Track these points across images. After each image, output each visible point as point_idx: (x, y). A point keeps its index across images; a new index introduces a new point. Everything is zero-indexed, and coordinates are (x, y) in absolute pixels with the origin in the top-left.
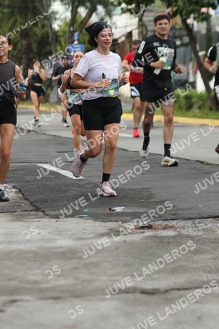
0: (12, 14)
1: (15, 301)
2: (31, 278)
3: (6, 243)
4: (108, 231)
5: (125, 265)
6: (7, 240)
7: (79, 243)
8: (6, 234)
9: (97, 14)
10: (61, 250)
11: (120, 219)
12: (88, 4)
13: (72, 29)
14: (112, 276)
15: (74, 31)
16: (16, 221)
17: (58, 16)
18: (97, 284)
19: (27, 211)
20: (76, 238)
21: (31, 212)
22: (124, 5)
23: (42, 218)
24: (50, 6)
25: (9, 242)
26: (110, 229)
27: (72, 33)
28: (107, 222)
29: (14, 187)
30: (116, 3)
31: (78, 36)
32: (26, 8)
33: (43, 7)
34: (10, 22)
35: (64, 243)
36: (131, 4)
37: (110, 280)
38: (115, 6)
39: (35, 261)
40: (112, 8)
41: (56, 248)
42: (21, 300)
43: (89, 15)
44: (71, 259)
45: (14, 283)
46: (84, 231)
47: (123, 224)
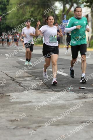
0: (38, 8)
1: (40, 126)
2: (47, 116)
3: (36, 102)
4: (78, 97)
5: (86, 111)
6: (37, 101)
7: (67, 102)
8: (37, 99)
9: (74, 7)
10: (59, 105)
11: (84, 92)
12: (70, 3)
13: (63, 13)
14: (80, 116)
15: (64, 14)
16: (41, 93)
17: (57, 8)
18: (74, 119)
19: (45, 89)
20: (66, 100)
21: (47, 90)
22: (85, 4)
23: (51, 92)
24: (54, 4)
25: (38, 102)
26: (80, 96)
27: (63, 15)
28: (78, 93)
29: (40, 79)
30: (81, 2)
31: (66, 16)
32: (44, 5)
33: (51, 4)
34: (38, 11)
35: (61, 102)
36: (88, 3)
37: (79, 118)
38: (81, 4)
39: (49, 109)
40: (80, 4)
41: (57, 104)
42: (43, 126)
43: (70, 8)
44: (63, 109)
45: (40, 119)
46: (69, 97)
47: (85, 94)
